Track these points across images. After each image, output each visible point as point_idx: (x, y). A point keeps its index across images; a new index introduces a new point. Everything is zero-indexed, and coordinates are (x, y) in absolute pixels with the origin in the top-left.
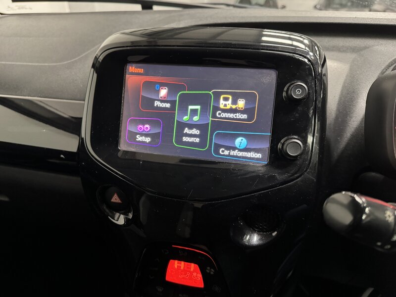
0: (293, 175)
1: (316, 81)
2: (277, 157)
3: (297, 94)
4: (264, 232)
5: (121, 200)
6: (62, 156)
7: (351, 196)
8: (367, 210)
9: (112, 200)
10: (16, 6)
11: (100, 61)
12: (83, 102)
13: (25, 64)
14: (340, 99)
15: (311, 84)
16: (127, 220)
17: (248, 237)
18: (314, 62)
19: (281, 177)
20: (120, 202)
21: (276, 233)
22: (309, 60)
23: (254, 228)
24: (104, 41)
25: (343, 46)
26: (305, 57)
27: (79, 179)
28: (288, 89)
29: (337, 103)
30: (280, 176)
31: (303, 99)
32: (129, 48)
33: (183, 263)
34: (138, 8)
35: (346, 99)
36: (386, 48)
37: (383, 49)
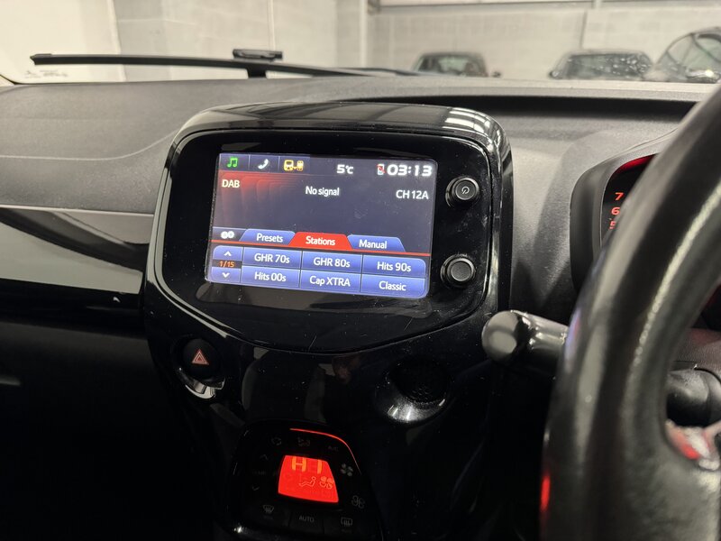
0: (462, 311)
1: (492, 176)
2: (441, 287)
3: (463, 194)
4: (425, 401)
5: (208, 361)
9: (194, 362)
10: (41, 71)
11: (179, 152)
12: (152, 215)
14: (545, 208)
15: (484, 179)
16: (216, 393)
18: (492, 154)
19: (446, 314)
20: (206, 363)
21: (443, 402)
22: (485, 150)
24: (185, 121)
25: (555, 131)
27: (145, 342)
28: (451, 188)
31: (472, 200)
32: (223, 131)
33: (304, 460)
34: (242, 74)
35: (557, 208)
36: (618, 134)
37: (614, 136)
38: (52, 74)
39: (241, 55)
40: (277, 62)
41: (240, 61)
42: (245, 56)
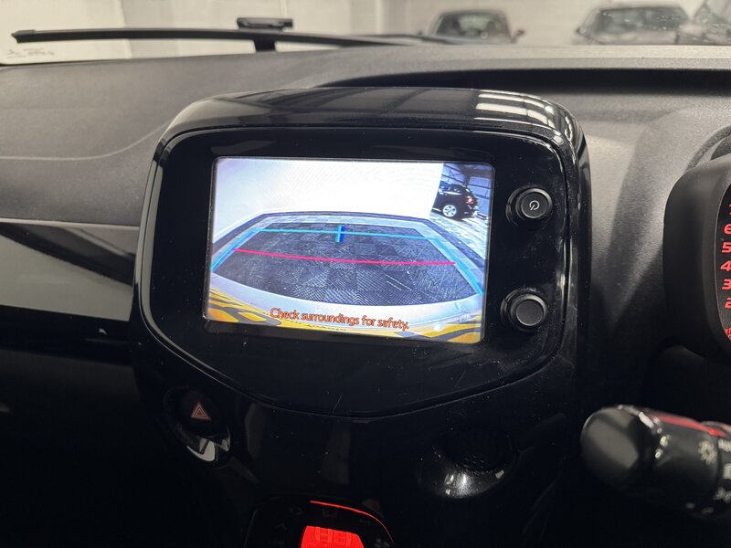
0: (530, 361)
1: (567, 185)
2: (500, 329)
3: (532, 210)
4: (480, 470)
5: (209, 415)
6: (102, 331)
7: (632, 415)
8: (663, 441)
9: (193, 416)
10: (25, 50)
11: (169, 151)
12: (137, 228)
13: (35, 158)
14: (619, 210)
15: (558, 190)
16: (219, 452)
17: (452, 478)
18: (563, 149)
19: (509, 367)
20: (207, 418)
21: (502, 472)
22: (554, 146)
23: (460, 466)
24: (174, 116)
25: (622, 111)
26: (546, 141)
28: (515, 200)
29: (612, 219)
30: (505, 365)
31: (544, 218)
32: (218, 130)
33: (330, 531)
34: (248, 47)
35: (631, 211)
36: (701, 114)
37: (696, 115)
38: (37, 52)
39: (246, 24)
40: (287, 31)
41: (245, 31)
42: (250, 26)
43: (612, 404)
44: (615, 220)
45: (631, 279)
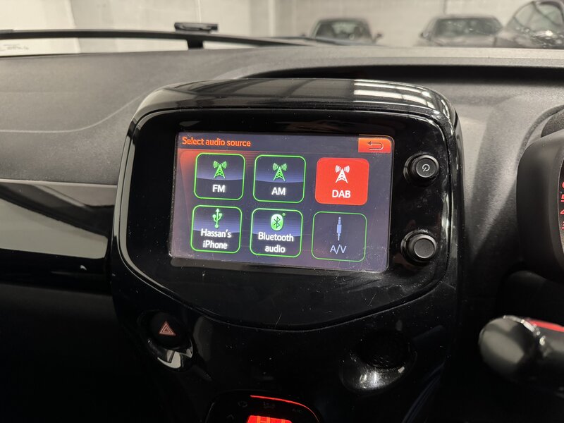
0: (424, 285)
1: (448, 152)
3: (425, 171)
4: (385, 368)
5: (174, 332)
6: (82, 267)
7: (516, 322)
8: (542, 341)
9: (161, 332)
10: (5, 45)
11: (140, 128)
12: (115, 186)
15: (442, 156)
16: (185, 360)
17: (366, 376)
18: (443, 124)
19: (409, 289)
20: (173, 334)
21: (403, 369)
22: (435, 121)
23: (371, 364)
24: (142, 100)
25: (474, 97)
26: (429, 118)
27: (110, 299)
28: (411, 164)
30: (406, 289)
31: (433, 178)
33: (268, 419)
34: (182, 45)
35: (485, 171)
36: (532, 99)
37: (528, 100)
38: (14, 47)
39: (181, 27)
40: (213, 33)
41: (181, 33)
42: (185, 29)
43: (499, 315)
44: (475, 178)
45: (486, 222)
